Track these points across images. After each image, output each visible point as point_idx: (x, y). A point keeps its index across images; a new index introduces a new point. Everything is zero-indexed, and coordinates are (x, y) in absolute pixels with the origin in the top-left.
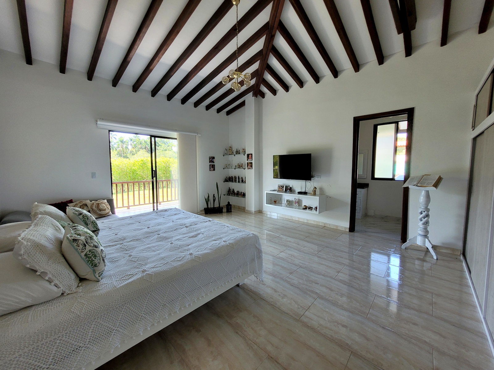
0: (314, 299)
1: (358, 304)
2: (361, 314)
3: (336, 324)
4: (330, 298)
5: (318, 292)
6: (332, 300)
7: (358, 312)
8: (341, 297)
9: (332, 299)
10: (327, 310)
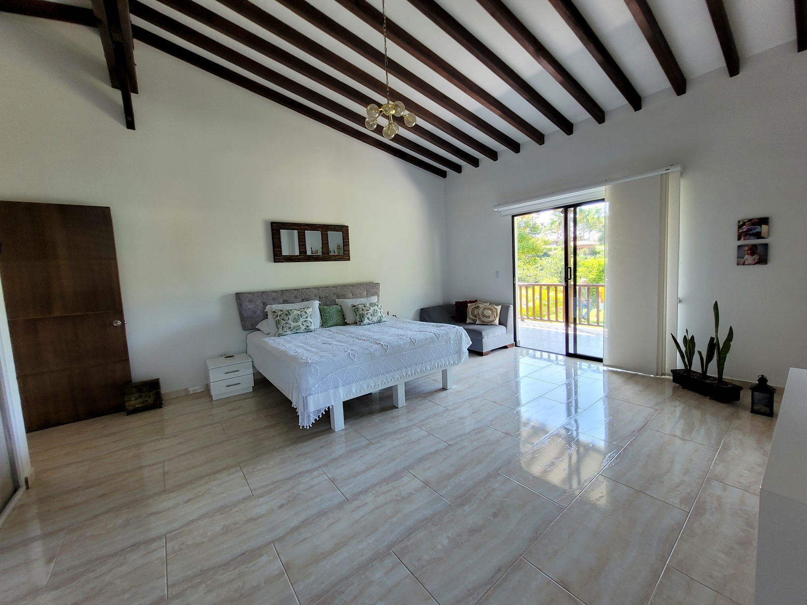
0: (254, 490)
1: (190, 542)
2: (175, 532)
3: (200, 494)
4: (237, 509)
5: (262, 500)
6: (231, 510)
7: (182, 532)
8: (224, 525)
9: (233, 511)
10: (224, 495)
